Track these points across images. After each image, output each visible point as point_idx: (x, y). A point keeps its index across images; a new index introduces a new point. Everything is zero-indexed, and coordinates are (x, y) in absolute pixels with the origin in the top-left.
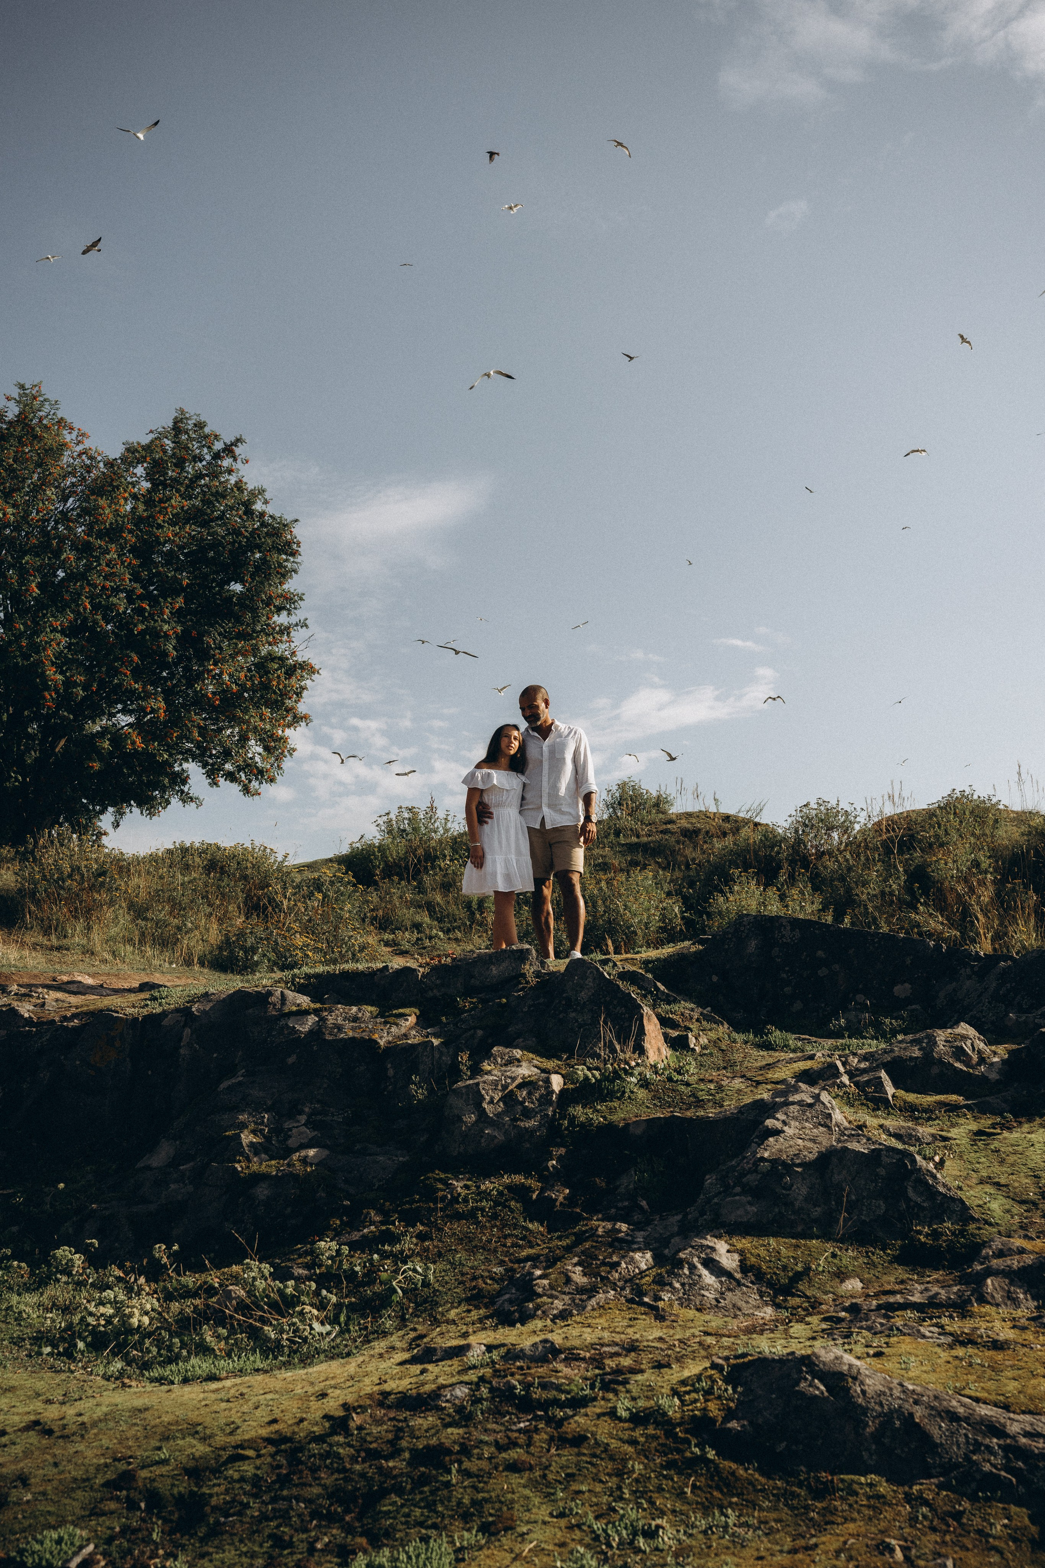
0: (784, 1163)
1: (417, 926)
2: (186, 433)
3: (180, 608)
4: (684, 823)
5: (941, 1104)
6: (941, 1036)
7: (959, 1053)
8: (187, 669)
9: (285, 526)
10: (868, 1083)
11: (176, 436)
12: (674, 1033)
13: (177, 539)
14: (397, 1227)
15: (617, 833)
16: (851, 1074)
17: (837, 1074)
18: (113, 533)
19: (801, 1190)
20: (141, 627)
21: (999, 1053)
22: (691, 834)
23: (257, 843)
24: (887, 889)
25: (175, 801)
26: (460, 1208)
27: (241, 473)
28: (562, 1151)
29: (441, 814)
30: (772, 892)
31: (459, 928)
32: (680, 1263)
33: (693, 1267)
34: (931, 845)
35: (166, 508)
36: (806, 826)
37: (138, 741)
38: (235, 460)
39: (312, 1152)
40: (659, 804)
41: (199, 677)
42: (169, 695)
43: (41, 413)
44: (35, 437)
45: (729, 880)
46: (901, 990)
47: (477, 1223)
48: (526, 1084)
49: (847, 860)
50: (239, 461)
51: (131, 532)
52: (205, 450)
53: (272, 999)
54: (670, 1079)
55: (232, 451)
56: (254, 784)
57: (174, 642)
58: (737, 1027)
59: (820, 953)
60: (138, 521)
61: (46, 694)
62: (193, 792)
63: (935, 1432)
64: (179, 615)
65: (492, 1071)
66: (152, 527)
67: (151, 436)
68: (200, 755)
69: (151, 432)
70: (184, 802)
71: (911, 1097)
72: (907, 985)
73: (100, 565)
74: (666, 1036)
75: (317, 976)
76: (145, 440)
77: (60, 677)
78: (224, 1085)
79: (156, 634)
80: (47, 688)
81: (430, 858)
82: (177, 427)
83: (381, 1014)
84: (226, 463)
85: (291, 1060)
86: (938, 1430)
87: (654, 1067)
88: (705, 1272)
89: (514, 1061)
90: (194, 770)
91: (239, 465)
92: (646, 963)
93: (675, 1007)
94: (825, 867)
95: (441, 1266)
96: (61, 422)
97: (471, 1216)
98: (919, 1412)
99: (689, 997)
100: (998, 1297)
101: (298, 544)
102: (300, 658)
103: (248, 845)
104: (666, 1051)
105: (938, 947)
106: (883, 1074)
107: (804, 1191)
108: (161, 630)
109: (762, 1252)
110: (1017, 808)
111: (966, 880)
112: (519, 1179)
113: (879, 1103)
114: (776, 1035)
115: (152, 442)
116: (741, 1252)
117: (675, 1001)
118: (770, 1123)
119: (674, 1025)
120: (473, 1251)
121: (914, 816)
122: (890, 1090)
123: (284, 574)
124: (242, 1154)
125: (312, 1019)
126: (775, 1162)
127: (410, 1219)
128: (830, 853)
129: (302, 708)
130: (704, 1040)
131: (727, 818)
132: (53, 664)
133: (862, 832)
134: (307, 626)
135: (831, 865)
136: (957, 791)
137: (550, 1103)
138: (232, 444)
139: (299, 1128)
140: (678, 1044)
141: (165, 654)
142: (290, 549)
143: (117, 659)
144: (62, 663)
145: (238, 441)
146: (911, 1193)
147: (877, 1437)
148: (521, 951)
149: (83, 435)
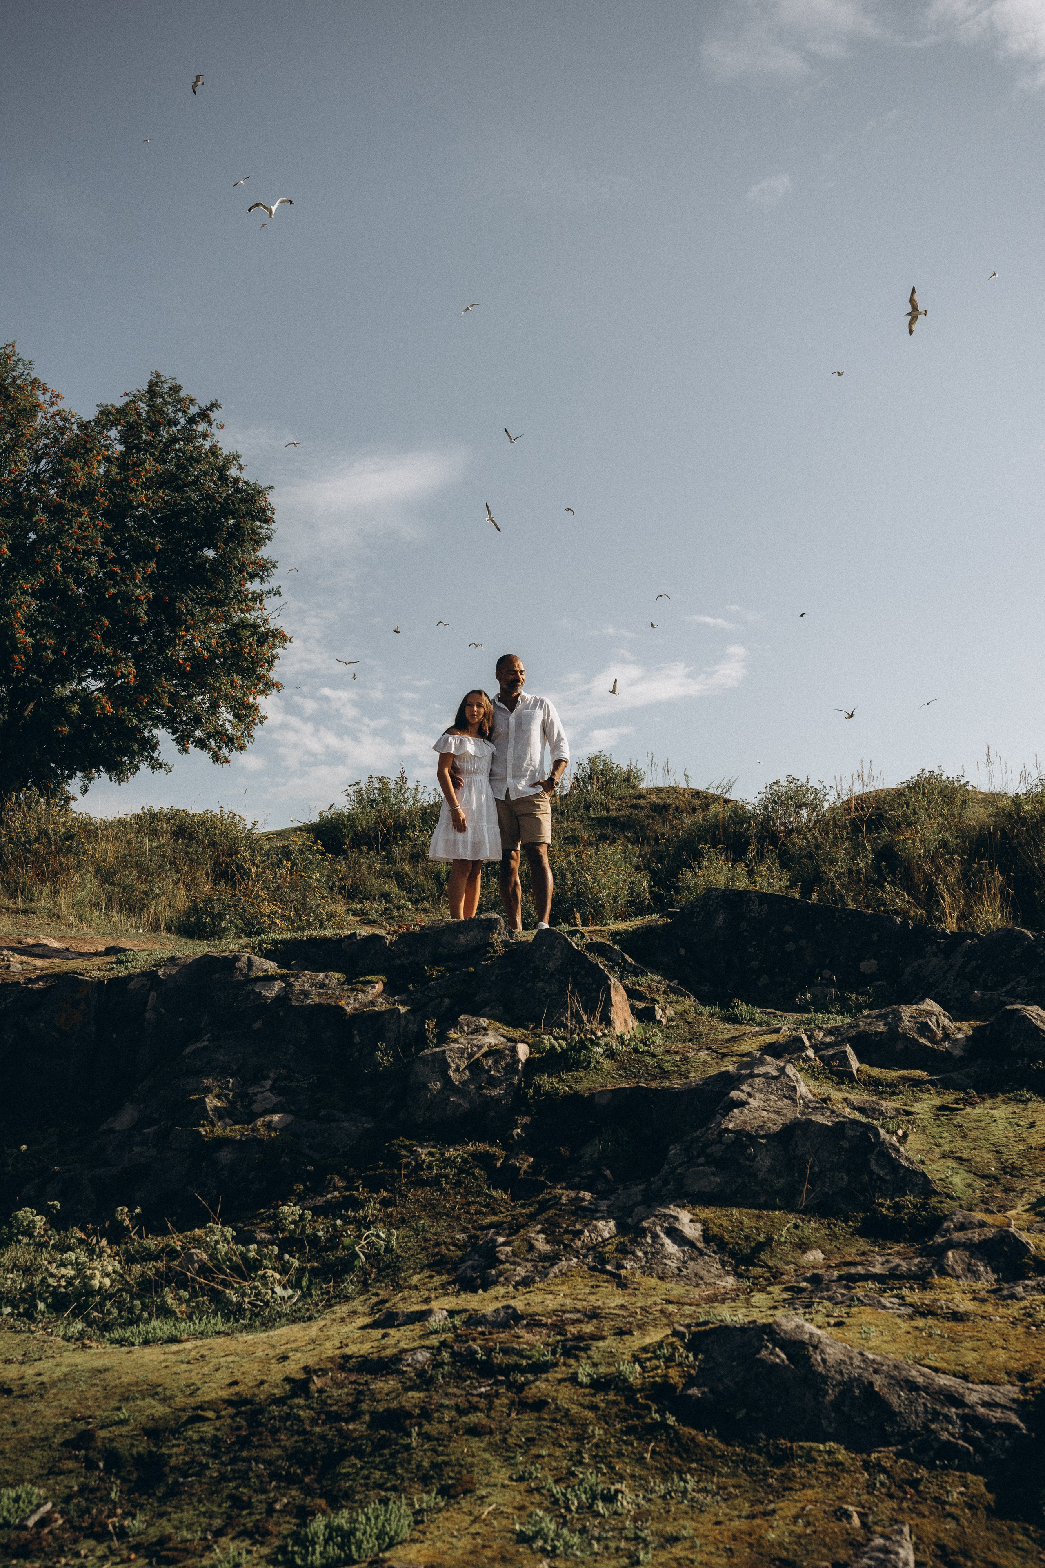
0: (748, 1135)
1: (386, 896)
2: (162, 396)
3: (153, 572)
4: (654, 798)
5: (904, 1079)
6: (907, 1012)
7: (924, 1029)
8: (158, 634)
9: (259, 492)
10: (832, 1057)
11: (151, 399)
12: (641, 1005)
13: (150, 503)
14: (361, 1193)
15: (587, 807)
16: (816, 1048)
17: (803, 1048)
18: (86, 496)
19: (764, 1162)
20: (113, 591)
21: (963, 1030)
22: (660, 809)
23: (226, 810)
24: (855, 868)
25: (144, 767)
26: (425, 1174)
27: (215, 439)
28: (527, 1120)
29: (411, 785)
30: (740, 868)
31: (427, 899)
32: (643, 1232)
33: (655, 1236)
34: (899, 825)
35: (139, 472)
36: (776, 803)
37: (108, 705)
38: (210, 425)
39: (276, 1118)
40: (629, 779)
41: (171, 642)
42: (139, 660)
43: (14, 373)
44: (8, 397)
45: (697, 856)
46: (868, 966)
47: (441, 1190)
48: (493, 1052)
49: (815, 838)
50: (214, 426)
51: (103, 495)
52: (180, 414)
53: (239, 964)
54: (636, 1050)
55: (207, 416)
56: (224, 752)
57: (145, 607)
58: (704, 1000)
59: (788, 929)
60: (112, 484)
61: (16, 657)
62: (163, 758)
63: (894, 1401)
64: (150, 579)
65: (458, 1039)
66: (125, 490)
67: (126, 399)
68: (171, 722)
69: (126, 394)
70: (153, 768)
71: (875, 1072)
72: (873, 961)
73: (72, 527)
74: (633, 1008)
75: (284, 942)
76: (120, 403)
77: (29, 640)
78: (190, 1049)
79: (128, 599)
80: (17, 651)
81: (400, 828)
82: (153, 390)
83: (348, 981)
84: (201, 427)
85: (257, 1025)
86: (897, 1399)
87: (620, 1038)
88: (667, 1241)
89: (479, 1030)
90: (163, 735)
91: (214, 430)
92: (614, 935)
93: (643, 979)
94: (794, 845)
95: (405, 1231)
96: (34, 382)
97: (435, 1183)
98: (879, 1382)
99: (656, 970)
100: (959, 1269)
101: (273, 510)
102: (272, 626)
103: (217, 811)
104: (633, 1023)
105: (905, 924)
106: (848, 1048)
107: (768, 1162)
108: (133, 594)
109: (725, 1222)
110: (985, 788)
111: (933, 861)
112: (483, 1147)
113: (843, 1077)
114: (743, 1009)
115: (127, 404)
116: (704, 1222)
117: (643, 973)
118: (734, 1094)
119: (641, 997)
120: (436, 1217)
121: (882, 795)
122: (855, 1064)
123: (258, 541)
124: (206, 1118)
125: (278, 985)
126: (739, 1133)
127: (374, 1186)
128: (799, 831)
129: (273, 675)
130: (670, 1012)
131: (697, 794)
132: (23, 626)
133: (831, 810)
134: (279, 594)
135: (800, 842)
136: (926, 771)
137: (515, 1071)
138: (207, 409)
139: (264, 1093)
140: (645, 1016)
141: (137, 619)
142: (264, 515)
143: (87, 623)
144: (32, 626)
145: (214, 406)
146: (874, 1166)
147: (836, 1405)
148: (490, 920)
149: (57, 396)
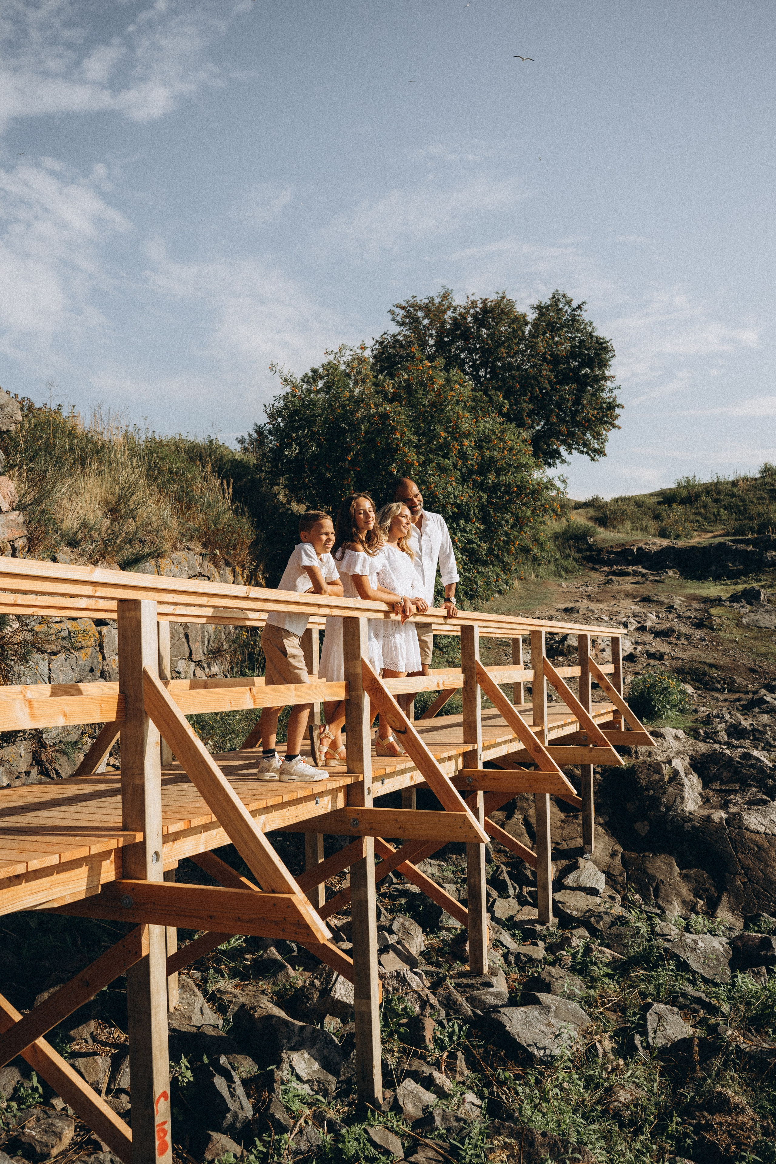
1: (698, 521)
2: (559, 299)
9: (606, 341)
11: (554, 301)
15: (765, 484)
25: (558, 463)
27: (583, 316)
52: (569, 308)
55: (581, 308)
56: (597, 457)
70: (562, 463)
78: (723, 556)
81: (698, 496)
84: (578, 313)
85: (733, 553)
90: (561, 447)
91: (583, 313)
102: (618, 403)
129: (616, 422)
134: (620, 388)
138: (581, 305)
145: (585, 304)
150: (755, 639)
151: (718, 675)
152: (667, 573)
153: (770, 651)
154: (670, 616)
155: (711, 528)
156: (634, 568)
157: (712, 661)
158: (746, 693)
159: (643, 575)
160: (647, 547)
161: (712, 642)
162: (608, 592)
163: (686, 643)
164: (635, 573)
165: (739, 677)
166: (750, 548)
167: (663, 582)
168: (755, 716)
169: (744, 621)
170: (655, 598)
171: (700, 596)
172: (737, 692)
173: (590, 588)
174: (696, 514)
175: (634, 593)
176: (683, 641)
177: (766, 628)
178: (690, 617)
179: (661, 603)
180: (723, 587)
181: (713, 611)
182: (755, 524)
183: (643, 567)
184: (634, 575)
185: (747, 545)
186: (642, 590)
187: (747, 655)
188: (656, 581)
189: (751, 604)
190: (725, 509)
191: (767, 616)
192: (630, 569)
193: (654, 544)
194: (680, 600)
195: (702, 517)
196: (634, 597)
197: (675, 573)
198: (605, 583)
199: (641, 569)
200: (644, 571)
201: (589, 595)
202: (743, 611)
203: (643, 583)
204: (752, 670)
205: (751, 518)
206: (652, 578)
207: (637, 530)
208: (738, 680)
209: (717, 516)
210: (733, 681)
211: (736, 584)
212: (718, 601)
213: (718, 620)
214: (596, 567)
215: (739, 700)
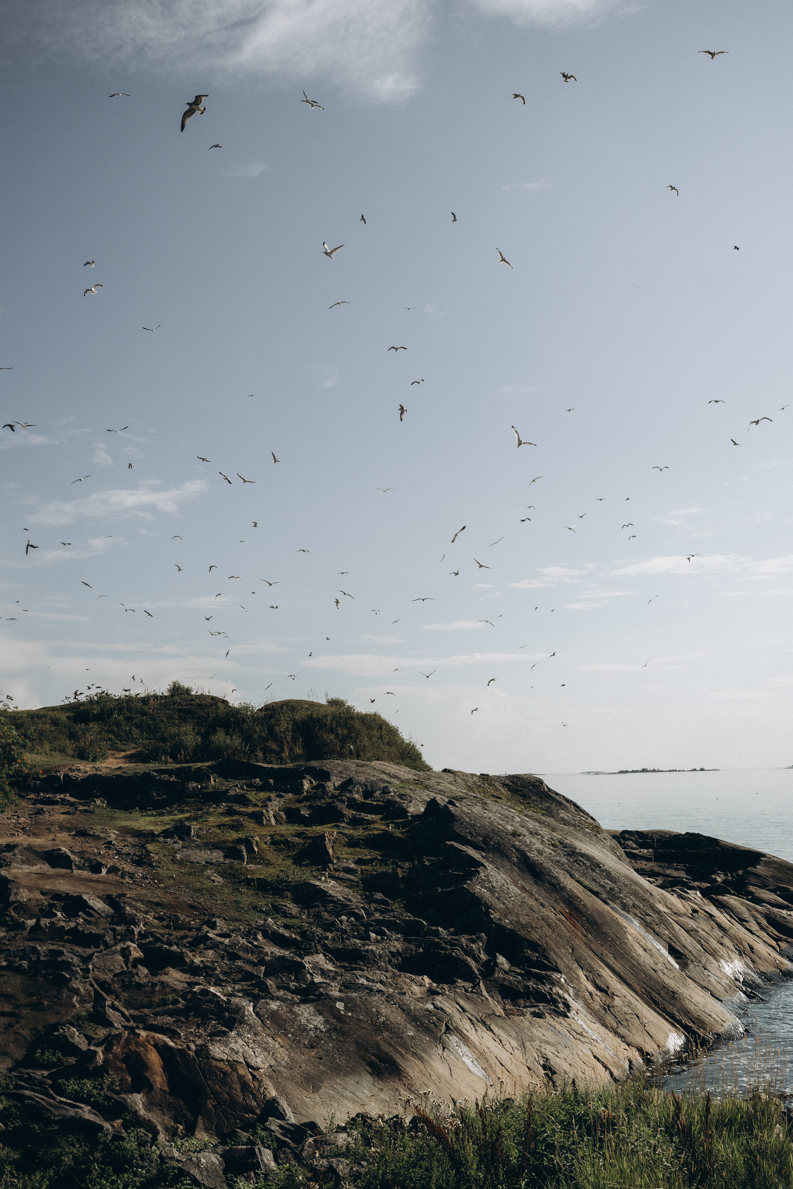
1: (110, 739)
6: (253, 780)
7: (255, 783)
17: (238, 785)
22: (200, 705)
45: (216, 730)
58: (223, 778)
78: (147, 786)
85: (157, 783)
92: (207, 766)
114: (230, 780)
133: (257, 712)
135: (247, 725)
150: (190, 874)
151: (164, 913)
152: (95, 802)
153: (205, 886)
154: (110, 852)
155: (123, 747)
156: (62, 796)
157: (157, 899)
158: (190, 929)
159: (72, 804)
160: (74, 774)
161: (153, 880)
162: (42, 824)
163: (131, 882)
164: (64, 802)
165: (182, 914)
166: (173, 779)
167: (93, 812)
168: (201, 952)
169: (178, 856)
170: (91, 832)
171: (133, 829)
172: (182, 929)
173: (22, 820)
174: (108, 731)
175: (68, 825)
176: (127, 880)
177: (197, 863)
178: (129, 854)
179: (98, 838)
180: (151, 818)
181: (150, 847)
182: (168, 746)
183: (70, 796)
184: (63, 804)
185: (170, 776)
186: (75, 822)
187: (185, 892)
188: (86, 811)
189: (183, 840)
190: (136, 728)
191: (197, 851)
192: (59, 797)
193: (79, 770)
194: (115, 834)
195: (114, 735)
196: (69, 830)
197: (103, 802)
198: (36, 814)
199: (68, 798)
200: (72, 800)
201: (23, 829)
202: (176, 846)
203: (74, 813)
204: (192, 907)
205: (163, 740)
206: (81, 808)
207: (55, 751)
208: (182, 917)
209: (129, 733)
210: (178, 918)
211: (161, 814)
212: (151, 836)
213: (156, 857)
214: (23, 794)
215: (185, 937)
